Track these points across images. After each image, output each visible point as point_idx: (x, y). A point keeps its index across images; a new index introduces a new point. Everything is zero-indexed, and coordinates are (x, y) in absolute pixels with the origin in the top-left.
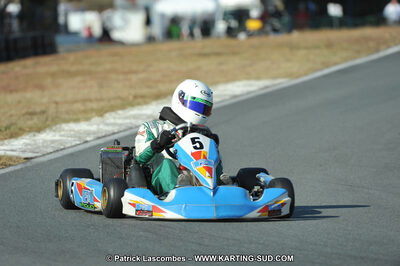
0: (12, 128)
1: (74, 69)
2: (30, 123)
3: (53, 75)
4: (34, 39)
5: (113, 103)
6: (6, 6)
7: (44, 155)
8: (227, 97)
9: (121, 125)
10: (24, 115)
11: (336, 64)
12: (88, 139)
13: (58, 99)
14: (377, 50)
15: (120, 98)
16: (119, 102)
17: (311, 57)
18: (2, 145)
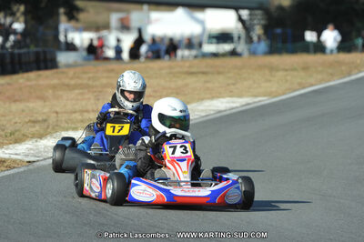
0: (17, 133)
1: (73, 82)
2: (33, 129)
4: (37, 54)
6: (11, 24)
7: (45, 159)
8: (212, 112)
10: (27, 123)
11: (312, 85)
13: (58, 109)
14: (349, 74)
17: (289, 78)
18: (7, 149)
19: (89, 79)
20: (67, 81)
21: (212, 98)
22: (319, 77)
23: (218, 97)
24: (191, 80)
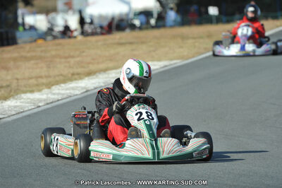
1: (29, 55)
3: (15, 60)
5: (57, 79)
7: (9, 116)
9: (63, 94)
12: (40, 104)
13: (19, 77)
15: (61, 75)
16: (62, 78)
17: (197, 44)
19: (42, 51)
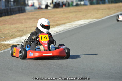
0: (14, 35)
1: (31, 17)
2: (19, 34)
4: (19, 8)
8: (78, 25)
10: (17, 31)
11: (111, 14)
13: (27, 26)
17: (104, 12)
18: (11, 41)
19: (37, 16)
20: (29, 17)
21: (78, 20)
22: (114, 11)
23: (80, 20)
24: (71, 15)
